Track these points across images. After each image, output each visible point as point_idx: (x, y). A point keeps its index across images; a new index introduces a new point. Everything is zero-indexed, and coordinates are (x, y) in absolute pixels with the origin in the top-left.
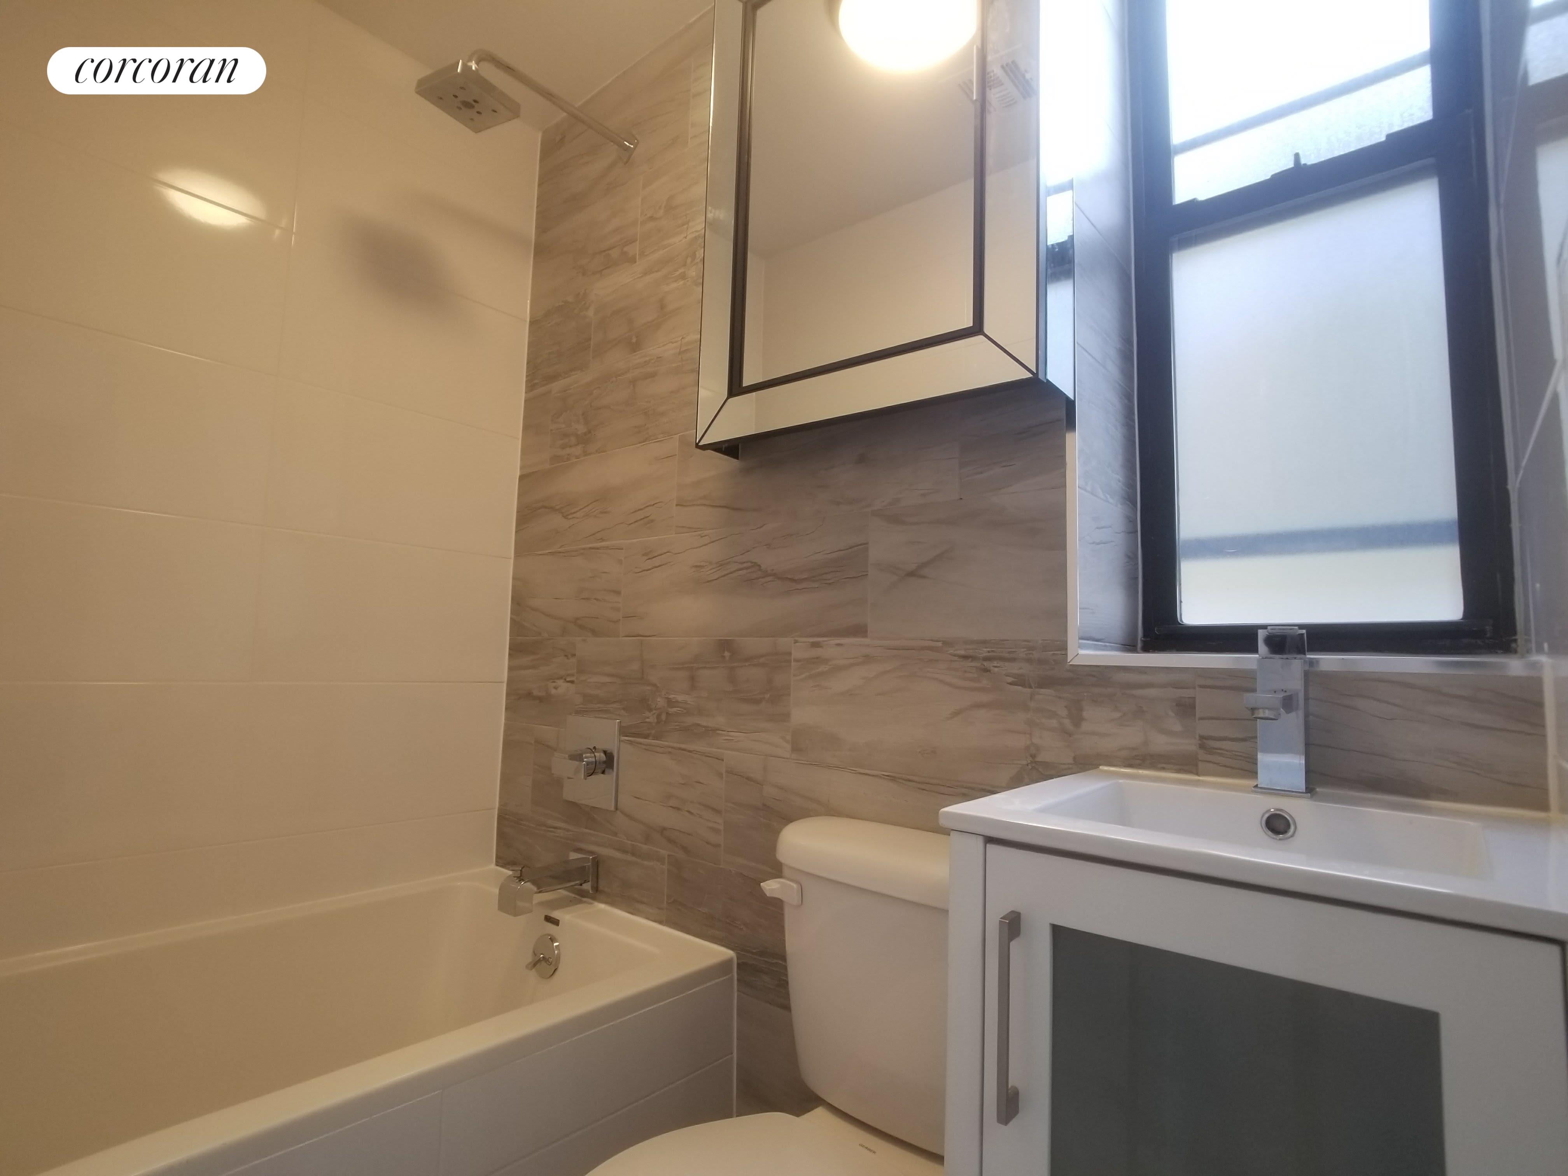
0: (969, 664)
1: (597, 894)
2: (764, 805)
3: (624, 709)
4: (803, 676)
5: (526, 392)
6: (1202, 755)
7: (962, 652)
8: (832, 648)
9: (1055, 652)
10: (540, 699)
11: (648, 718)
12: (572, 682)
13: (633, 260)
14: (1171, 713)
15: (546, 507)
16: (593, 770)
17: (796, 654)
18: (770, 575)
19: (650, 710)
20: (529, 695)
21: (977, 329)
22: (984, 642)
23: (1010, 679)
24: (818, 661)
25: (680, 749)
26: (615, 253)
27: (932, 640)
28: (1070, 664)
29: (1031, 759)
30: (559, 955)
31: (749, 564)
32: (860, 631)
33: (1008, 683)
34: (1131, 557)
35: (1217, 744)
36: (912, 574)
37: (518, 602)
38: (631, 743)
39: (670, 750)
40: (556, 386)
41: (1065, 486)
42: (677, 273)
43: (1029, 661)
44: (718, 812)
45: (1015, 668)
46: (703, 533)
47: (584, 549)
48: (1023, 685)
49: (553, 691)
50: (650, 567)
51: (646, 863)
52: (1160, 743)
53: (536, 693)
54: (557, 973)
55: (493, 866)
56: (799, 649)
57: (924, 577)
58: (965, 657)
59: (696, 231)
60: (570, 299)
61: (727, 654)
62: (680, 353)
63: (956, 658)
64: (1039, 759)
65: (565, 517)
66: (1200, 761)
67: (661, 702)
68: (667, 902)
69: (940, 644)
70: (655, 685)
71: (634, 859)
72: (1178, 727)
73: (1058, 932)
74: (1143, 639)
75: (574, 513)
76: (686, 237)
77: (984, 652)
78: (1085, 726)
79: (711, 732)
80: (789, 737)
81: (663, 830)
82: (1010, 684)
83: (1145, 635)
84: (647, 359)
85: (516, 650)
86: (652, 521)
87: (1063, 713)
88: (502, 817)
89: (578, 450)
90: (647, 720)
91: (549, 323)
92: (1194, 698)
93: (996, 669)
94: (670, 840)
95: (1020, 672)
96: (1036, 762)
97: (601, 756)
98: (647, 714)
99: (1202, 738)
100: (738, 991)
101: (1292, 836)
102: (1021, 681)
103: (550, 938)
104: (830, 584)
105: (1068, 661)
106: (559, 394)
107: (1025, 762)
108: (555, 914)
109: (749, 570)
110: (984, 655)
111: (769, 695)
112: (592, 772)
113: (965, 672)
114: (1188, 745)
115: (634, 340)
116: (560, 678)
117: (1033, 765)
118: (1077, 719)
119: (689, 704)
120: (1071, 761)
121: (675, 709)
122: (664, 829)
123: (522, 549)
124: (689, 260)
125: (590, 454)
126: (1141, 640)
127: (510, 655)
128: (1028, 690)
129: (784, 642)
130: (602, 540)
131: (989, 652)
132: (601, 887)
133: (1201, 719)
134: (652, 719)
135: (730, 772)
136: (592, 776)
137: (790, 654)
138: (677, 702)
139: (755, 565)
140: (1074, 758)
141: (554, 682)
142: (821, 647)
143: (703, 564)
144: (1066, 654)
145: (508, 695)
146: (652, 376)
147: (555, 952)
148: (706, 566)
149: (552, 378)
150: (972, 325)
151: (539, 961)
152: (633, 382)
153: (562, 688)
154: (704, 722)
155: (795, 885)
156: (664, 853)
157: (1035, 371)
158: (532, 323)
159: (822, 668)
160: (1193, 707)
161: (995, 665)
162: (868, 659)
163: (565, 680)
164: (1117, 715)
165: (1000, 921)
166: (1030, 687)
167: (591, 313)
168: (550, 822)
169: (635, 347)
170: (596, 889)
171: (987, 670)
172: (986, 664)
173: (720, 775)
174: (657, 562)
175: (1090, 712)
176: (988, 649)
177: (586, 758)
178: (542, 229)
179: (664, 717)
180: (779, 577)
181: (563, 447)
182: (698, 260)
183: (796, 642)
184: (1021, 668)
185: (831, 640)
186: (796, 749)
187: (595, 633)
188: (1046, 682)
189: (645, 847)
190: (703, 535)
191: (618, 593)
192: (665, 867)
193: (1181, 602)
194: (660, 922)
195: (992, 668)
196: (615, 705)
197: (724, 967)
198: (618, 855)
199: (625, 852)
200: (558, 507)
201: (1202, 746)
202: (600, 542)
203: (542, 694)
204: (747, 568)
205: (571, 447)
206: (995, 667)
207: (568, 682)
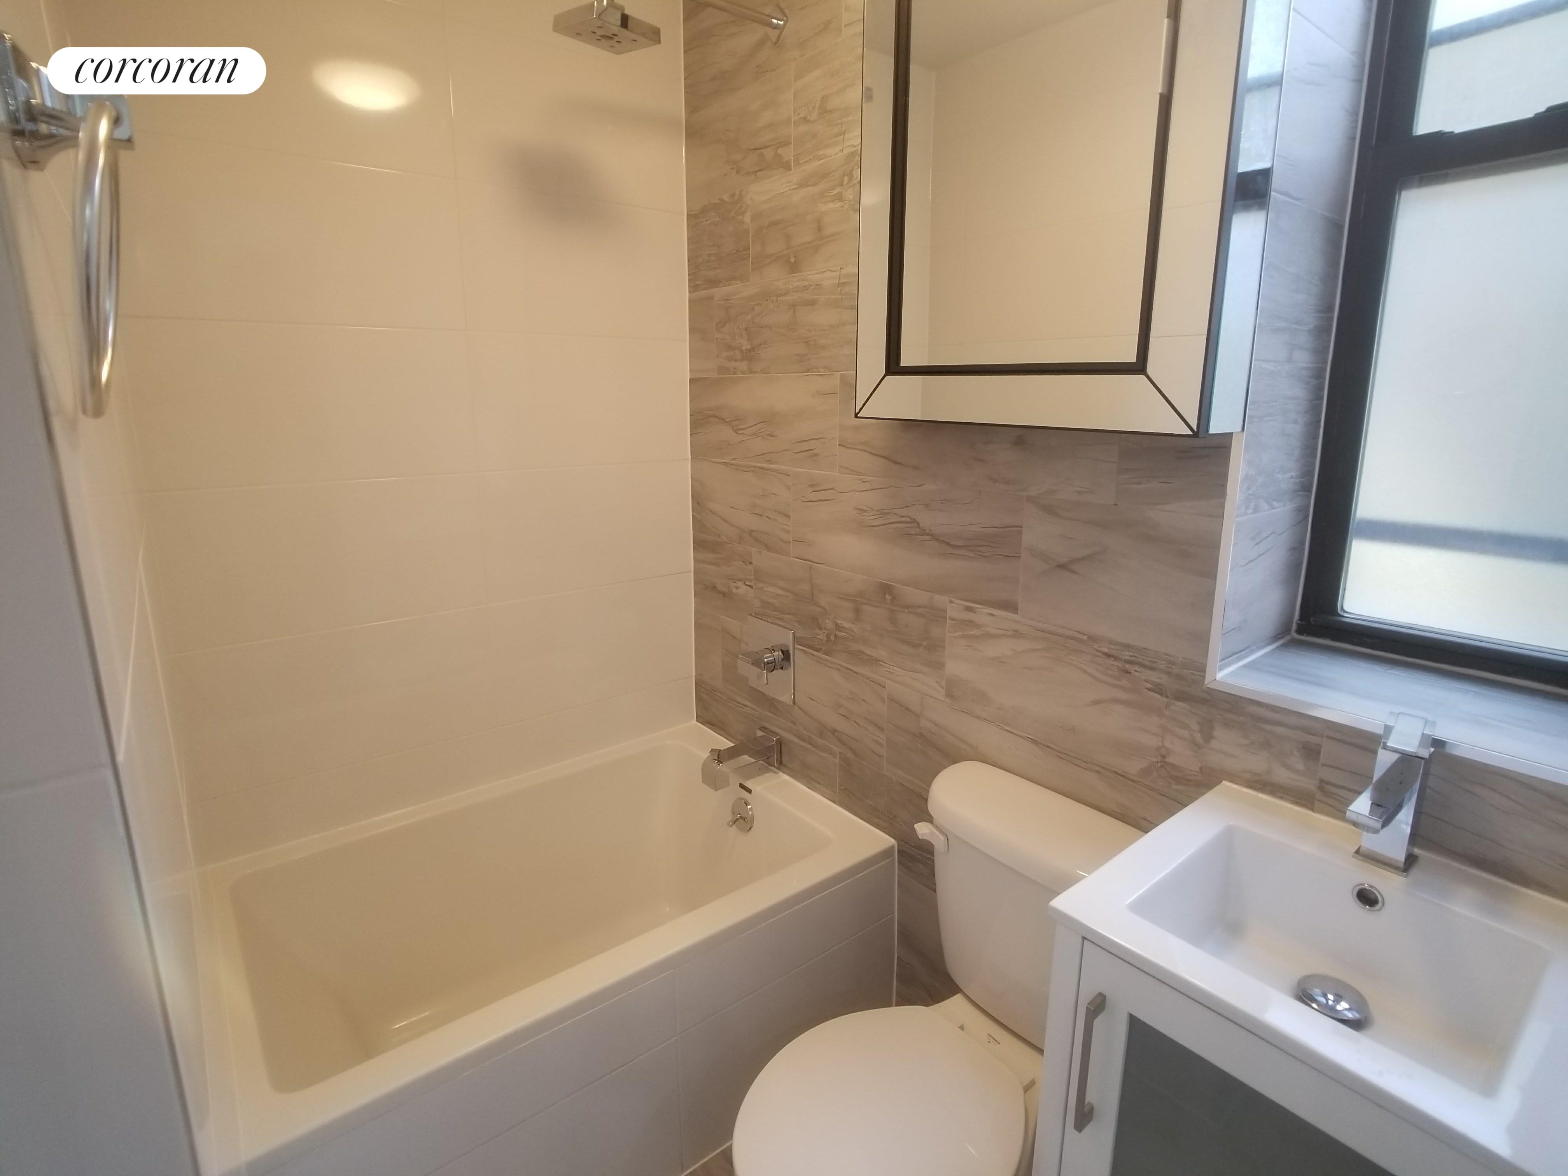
0: (1110, 662)
1: (781, 765)
2: (921, 734)
3: (797, 622)
4: (956, 634)
5: (690, 292)
6: (1319, 795)
7: (1106, 650)
8: (983, 615)
9: (1194, 672)
10: (724, 594)
11: (818, 635)
12: (751, 587)
13: (787, 167)
14: (1296, 753)
15: (717, 417)
16: (772, 667)
17: (950, 613)
18: (928, 534)
19: (821, 629)
20: (714, 588)
21: (1139, 367)
22: (1127, 647)
23: (1149, 686)
24: (971, 624)
25: (847, 668)
26: (769, 153)
27: (1078, 632)
28: (1208, 686)
29: (1161, 759)
30: (752, 814)
31: (908, 519)
32: (1011, 606)
33: (1146, 689)
34: (1296, 549)
35: (1335, 790)
36: (1062, 566)
37: (699, 502)
38: (805, 652)
39: (839, 667)
40: (719, 292)
41: (1221, 516)
42: (835, 192)
43: (1169, 674)
44: (881, 729)
45: (1154, 677)
46: (864, 479)
47: (755, 467)
48: (1161, 695)
49: (735, 591)
50: (815, 499)
51: (822, 754)
52: (1282, 775)
53: (719, 587)
54: (752, 830)
55: (695, 722)
56: (954, 610)
57: (1074, 572)
58: (1108, 656)
59: (854, 146)
60: (726, 197)
61: (888, 597)
62: (839, 285)
63: (1100, 654)
64: (1168, 760)
65: (736, 431)
66: (1319, 800)
67: (829, 624)
68: (839, 788)
69: (1085, 638)
70: (823, 608)
71: (810, 747)
72: (1300, 766)
73: (1134, 1022)
74: (1299, 622)
75: (744, 429)
76: (842, 151)
77: (1126, 655)
78: (1214, 744)
79: (874, 661)
80: (944, 684)
81: (834, 731)
82: (1149, 689)
83: (1302, 617)
84: (806, 284)
85: (699, 544)
86: (816, 455)
87: (1196, 727)
88: (700, 684)
89: (743, 366)
90: (818, 636)
91: (707, 221)
92: (1320, 746)
93: (1136, 674)
94: (840, 740)
95: (1160, 681)
96: (1164, 762)
97: (778, 654)
98: (818, 631)
99: (1321, 781)
100: (898, 869)
101: (1379, 910)
102: (1158, 689)
103: (745, 802)
104: (984, 556)
105: (1206, 683)
106: (722, 302)
107: (1155, 760)
108: (748, 784)
109: (909, 525)
110: (1126, 657)
111: (926, 643)
112: (773, 669)
113: (1107, 668)
114: (1309, 784)
115: (792, 260)
116: (740, 580)
117: (1163, 764)
118: (1208, 737)
119: (855, 632)
120: (1198, 769)
121: (842, 634)
122: (836, 731)
123: (698, 453)
124: (846, 179)
125: (755, 372)
126: (1296, 622)
127: (694, 548)
128: (1164, 699)
129: (940, 600)
130: (770, 462)
131: (1131, 656)
132: (784, 762)
133: (1323, 765)
134: (822, 636)
135: (892, 700)
136: (774, 671)
137: (946, 611)
138: (844, 627)
139: (914, 521)
140: (1201, 768)
141: (735, 582)
142: (975, 612)
143: (865, 508)
144: (1204, 677)
145: (696, 583)
146: (812, 303)
147: (749, 813)
148: (868, 511)
149: (713, 283)
150: (1135, 361)
151: (737, 820)
152: (793, 306)
153: (742, 590)
154: (869, 651)
155: (942, 837)
156: (835, 749)
157: (1195, 428)
158: (690, 216)
159: (975, 632)
160: (1318, 753)
161: (1136, 669)
162: (1016, 634)
163: (745, 583)
164: (1244, 741)
165: (1087, 1007)
166: (1167, 697)
167: (747, 218)
168: (739, 699)
169: (794, 268)
170: (781, 762)
171: (1128, 672)
172: (1127, 666)
173: (883, 700)
174: (822, 495)
175: (1219, 732)
176: (1131, 654)
177: (766, 658)
178: (692, 108)
179: (832, 638)
180: (934, 537)
181: (730, 359)
182: (856, 182)
183: (951, 602)
184: (1160, 678)
185: (983, 608)
186: (949, 695)
187: (768, 547)
188: (1181, 696)
189: (820, 741)
190: (864, 481)
191: (788, 516)
192: (837, 761)
193: (1345, 589)
194: (834, 802)
195: (1133, 671)
196: (789, 616)
197: (887, 853)
198: (796, 740)
199: (804, 740)
200: (728, 420)
201: (1321, 788)
202: (770, 464)
203: (725, 590)
204: (907, 523)
205: (736, 360)
206: (1136, 671)
207: (747, 585)
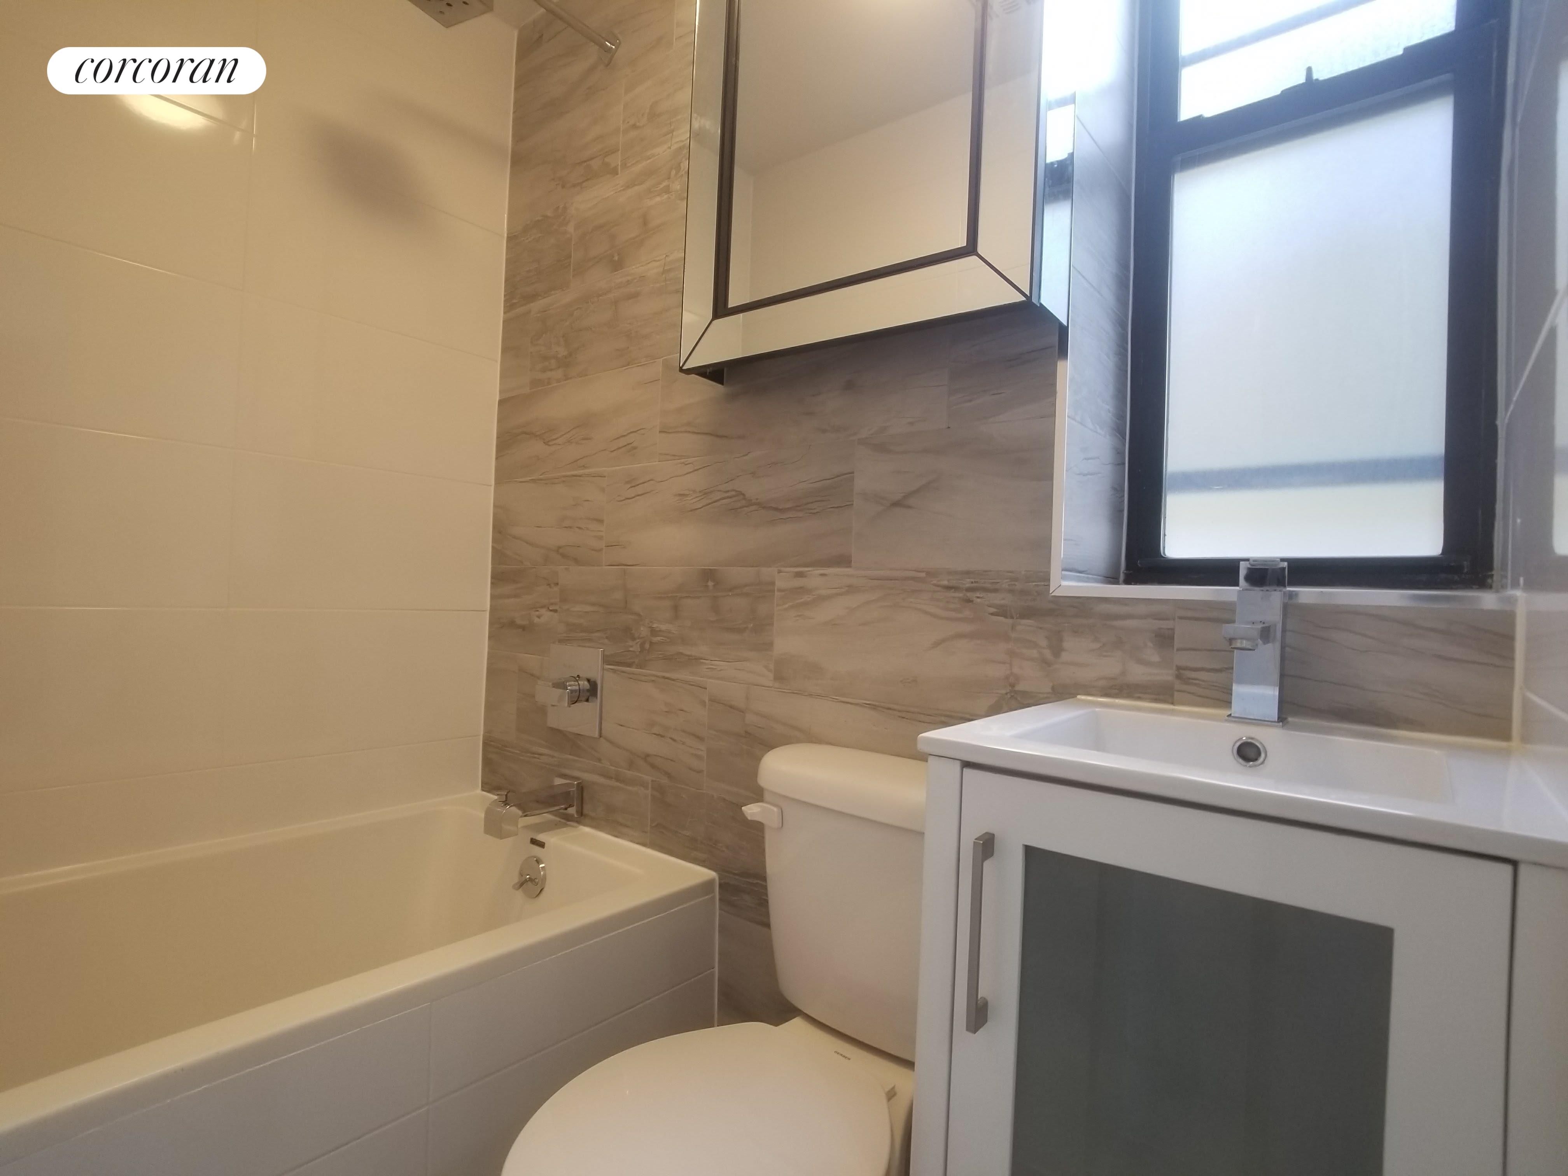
0: (952, 594)
1: (581, 817)
2: (746, 732)
3: (607, 638)
4: (787, 606)
5: (505, 313)
6: (1178, 685)
7: (945, 583)
8: (815, 579)
9: (1039, 583)
10: (523, 628)
11: (632, 646)
12: (555, 611)
13: (614, 172)
14: (1150, 644)
15: (526, 433)
16: (577, 698)
17: (780, 584)
18: (755, 504)
19: (633, 639)
20: (512, 624)
21: (970, 249)
22: (968, 573)
23: (992, 610)
24: (801, 590)
25: (664, 677)
26: (595, 164)
27: (915, 571)
28: (1052, 595)
29: (1010, 688)
30: (545, 875)
31: (733, 493)
32: (844, 561)
33: (989, 614)
34: (1117, 489)
35: (1193, 675)
36: (896, 504)
37: (500, 530)
38: (614, 671)
39: (653, 678)
40: (536, 306)
41: (1054, 415)
42: (661, 186)
43: (1011, 591)
44: (701, 739)
45: (997, 599)
46: (686, 461)
47: (565, 476)
48: (1006, 617)
49: (536, 620)
50: (633, 495)
51: (630, 788)
52: (1138, 673)
53: (519, 622)
54: (544, 892)
55: (479, 791)
56: (783, 580)
57: (909, 507)
58: (948, 588)
59: (683, 141)
60: (549, 214)
61: (710, 584)
62: (664, 272)
63: (939, 589)
64: (1018, 688)
65: (546, 443)
66: (1178, 691)
67: (644, 631)
68: (650, 825)
69: (923, 575)
70: (639, 615)
71: (618, 784)
72: (1156, 658)
73: (1030, 852)
74: (1125, 572)
75: (556, 439)
76: (670, 148)
77: (967, 583)
78: (1065, 657)
79: (694, 661)
80: (772, 666)
81: (646, 757)
82: (992, 614)
83: (1128, 567)
84: (629, 278)
85: (498, 578)
86: (635, 448)
87: (1044, 643)
88: (488, 743)
89: (559, 374)
90: (631, 649)
91: (527, 239)
92: (1173, 629)
93: (979, 600)
94: (653, 766)
95: (1003, 602)
96: (1016, 692)
97: (585, 684)
98: (630, 643)
99: (1179, 668)
100: (720, 909)
101: (1263, 763)
102: (1003, 612)
103: (536, 860)
104: (814, 513)
105: (1051, 592)
106: (538, 315)
107: (1004, 692)
108: (541, 837)
109: (734, 499)
110: (967, 585)
111: (752, 625)
112: (576, 700)
113: (948, 602)
114: (1165, 675)
115: (616, 258)
116: (542, 607)
117: (1012, 694)
118: (1057, 650)
119: (673, 633)
120: (1050, 690)
121: (659, 638)
122: (648, 755)
123: (503, 476)
124: (673, 172)
125: (571, 378)
126: (1123, 573)
127: (492, 583)
128: (1010, 621)
129: (767, 572)
130: (584, 467)
131: (972, 583)
132: (585, 811)
133: (1178, 650)
134: (635, 647)
135: (713, 700)
136: (576, 704)
137: (773, 583)
138: (660, 631)
139: (740, 493)
140: (1053, 688)
141: (538, 611)
142: (806, 577)
143: (686, 492)
144: (1049, 585)
145: (491, 624)
146: (634, 296)
147: (540, 873)
148: (690, 494)
149: (531, 298)
150: (965, 245)
151: (526, 881)
152: (615, 303)
153: (545, 617)
154: (688, 651)
155: (775, 809)
156: (648, 778)
157: (1028, 293)
158: (510, 239)
159: (806, 598)
160: (1172, 638)
161: (978, 595)
162: (851, 589)
163: (548, 608)
164: (1096, 645)
165: (974, 842)
166: (1012, 618)
167: (571, 228)
168: (535, 749)
169: (617, 265)
170: (581, 813)
171: (969, 601)
172: (969, 594)
173: (703, 703)
174: (639, 490)
175: (1070, 643)
176: (972, 580)
177: (570, 686)
178: (518, 137)
179: (647, 646)
180: (763, 506)
181: (544, 370)
182: (683, 173)
183: (780, 572)
184: (1003, 599)
185: (814, 570)
186: (779, 677)
187: (577, 561)
188: (1027, 613)
189: (629, 773)
190: (686, 463)
191: (601, 521)
192: (649, 792)
193: (1165, 535)
194: (644, 845)
195: (975, 599)
196: (597, 634)
197: (707, 886)
198: (602, 780)
199: (610, 778)
200: (538, 433)
201: (1179, 677)
202: (582, 470)
203: (525, 623)
204: (734, 496)
205: (551, 370)
206: (978, 597)
207: (551, 611)
